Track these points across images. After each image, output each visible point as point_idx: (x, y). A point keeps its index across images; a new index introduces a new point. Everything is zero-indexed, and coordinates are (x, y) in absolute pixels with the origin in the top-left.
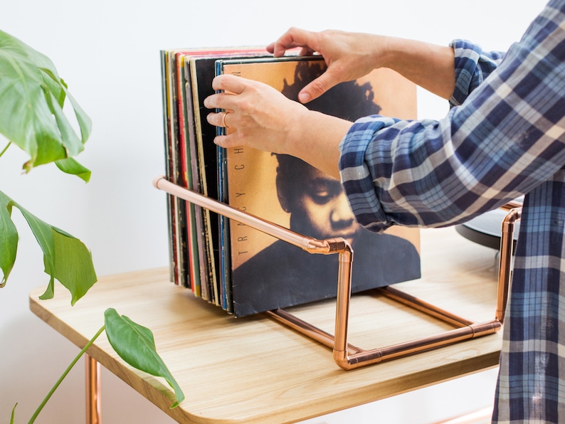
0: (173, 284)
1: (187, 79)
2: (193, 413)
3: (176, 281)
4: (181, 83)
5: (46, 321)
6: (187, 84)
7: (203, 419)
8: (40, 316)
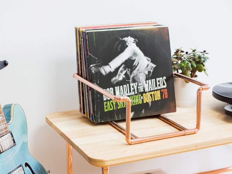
0: (80, 112)
1: (82, 37)
2: (91, 157)
3: (81, 112)
4: (80, 39)
5: (50, 125)
6: (82, 39)
7: (94, 159)
8: (49, 124)
